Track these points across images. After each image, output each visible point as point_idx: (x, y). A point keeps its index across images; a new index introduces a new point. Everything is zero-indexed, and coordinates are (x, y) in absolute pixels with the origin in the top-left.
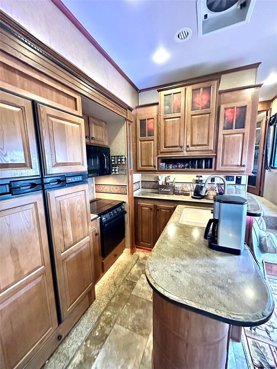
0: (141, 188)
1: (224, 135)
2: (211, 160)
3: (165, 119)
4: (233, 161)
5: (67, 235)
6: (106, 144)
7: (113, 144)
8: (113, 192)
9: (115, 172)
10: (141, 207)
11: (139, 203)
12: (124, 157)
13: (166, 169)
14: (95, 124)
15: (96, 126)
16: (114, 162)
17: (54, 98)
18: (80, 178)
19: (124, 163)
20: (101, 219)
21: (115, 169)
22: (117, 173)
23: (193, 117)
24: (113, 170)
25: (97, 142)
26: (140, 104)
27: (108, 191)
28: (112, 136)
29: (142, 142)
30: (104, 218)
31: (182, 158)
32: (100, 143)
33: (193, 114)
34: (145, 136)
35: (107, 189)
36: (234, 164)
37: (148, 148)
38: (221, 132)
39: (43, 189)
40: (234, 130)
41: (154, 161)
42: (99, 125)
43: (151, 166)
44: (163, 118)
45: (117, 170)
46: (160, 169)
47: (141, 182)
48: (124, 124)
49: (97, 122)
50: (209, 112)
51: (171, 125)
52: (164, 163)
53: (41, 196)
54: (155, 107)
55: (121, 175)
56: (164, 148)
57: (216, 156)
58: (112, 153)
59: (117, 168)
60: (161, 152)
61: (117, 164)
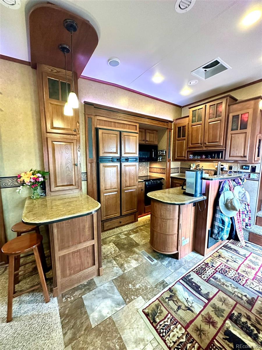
0: (179, 172)
1: (231, 134)
2: (222, 152)
3: (192, 126)
4: (237, 153)
5: (127, 181)
6: (156, 143)
7: (160, 143)
8: (158, 172)
9: (160, 160)
10: (175, 184)
11: (174, 181)
12: (165, 151)
13: (194, 159)
14: (149, 133)
15: (150, 134)
16: (159, 154)
17: (128, 128)
18: (135, 160)
19: (164, 154)
20: (145, 183)
21: (159, 158)
22: (161, 160)
23: (210, 123)
24: (159, 159)
25: (150, 143)
26: (182, 117)
27: (156, 172)
28: (159, 139)
29: (179, 141)
30: (147, 183)
31: (202, 151)
32: (152, 143)
33: (210, 121)
34: (180, 137)
35: (155, 170)
36: (239, 155)
37: (182, 145)
38: (230, 132)
39: (120, 162)
40: (239, 131)
41: (184, 154)
42: (152, 133)
43: (183, 157)
44: (191, 125)
45: (160, 159)
46: (188, 159)
47: (180, 168)
48: (166, 131)
49: (150, 132)
50: (220, 119)
51: (196, 129)
52: (192, 155)
53: (119, 164)
54: (187, 118)
55: (163, 162)
56: (190, 145)
57: (225, 150)
58: (159, 149)
59: (161, 157)
60: (189, 148)
61: (161, 155)
